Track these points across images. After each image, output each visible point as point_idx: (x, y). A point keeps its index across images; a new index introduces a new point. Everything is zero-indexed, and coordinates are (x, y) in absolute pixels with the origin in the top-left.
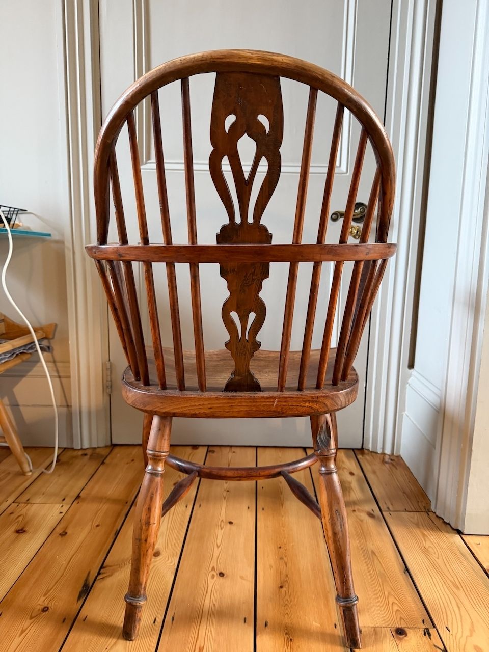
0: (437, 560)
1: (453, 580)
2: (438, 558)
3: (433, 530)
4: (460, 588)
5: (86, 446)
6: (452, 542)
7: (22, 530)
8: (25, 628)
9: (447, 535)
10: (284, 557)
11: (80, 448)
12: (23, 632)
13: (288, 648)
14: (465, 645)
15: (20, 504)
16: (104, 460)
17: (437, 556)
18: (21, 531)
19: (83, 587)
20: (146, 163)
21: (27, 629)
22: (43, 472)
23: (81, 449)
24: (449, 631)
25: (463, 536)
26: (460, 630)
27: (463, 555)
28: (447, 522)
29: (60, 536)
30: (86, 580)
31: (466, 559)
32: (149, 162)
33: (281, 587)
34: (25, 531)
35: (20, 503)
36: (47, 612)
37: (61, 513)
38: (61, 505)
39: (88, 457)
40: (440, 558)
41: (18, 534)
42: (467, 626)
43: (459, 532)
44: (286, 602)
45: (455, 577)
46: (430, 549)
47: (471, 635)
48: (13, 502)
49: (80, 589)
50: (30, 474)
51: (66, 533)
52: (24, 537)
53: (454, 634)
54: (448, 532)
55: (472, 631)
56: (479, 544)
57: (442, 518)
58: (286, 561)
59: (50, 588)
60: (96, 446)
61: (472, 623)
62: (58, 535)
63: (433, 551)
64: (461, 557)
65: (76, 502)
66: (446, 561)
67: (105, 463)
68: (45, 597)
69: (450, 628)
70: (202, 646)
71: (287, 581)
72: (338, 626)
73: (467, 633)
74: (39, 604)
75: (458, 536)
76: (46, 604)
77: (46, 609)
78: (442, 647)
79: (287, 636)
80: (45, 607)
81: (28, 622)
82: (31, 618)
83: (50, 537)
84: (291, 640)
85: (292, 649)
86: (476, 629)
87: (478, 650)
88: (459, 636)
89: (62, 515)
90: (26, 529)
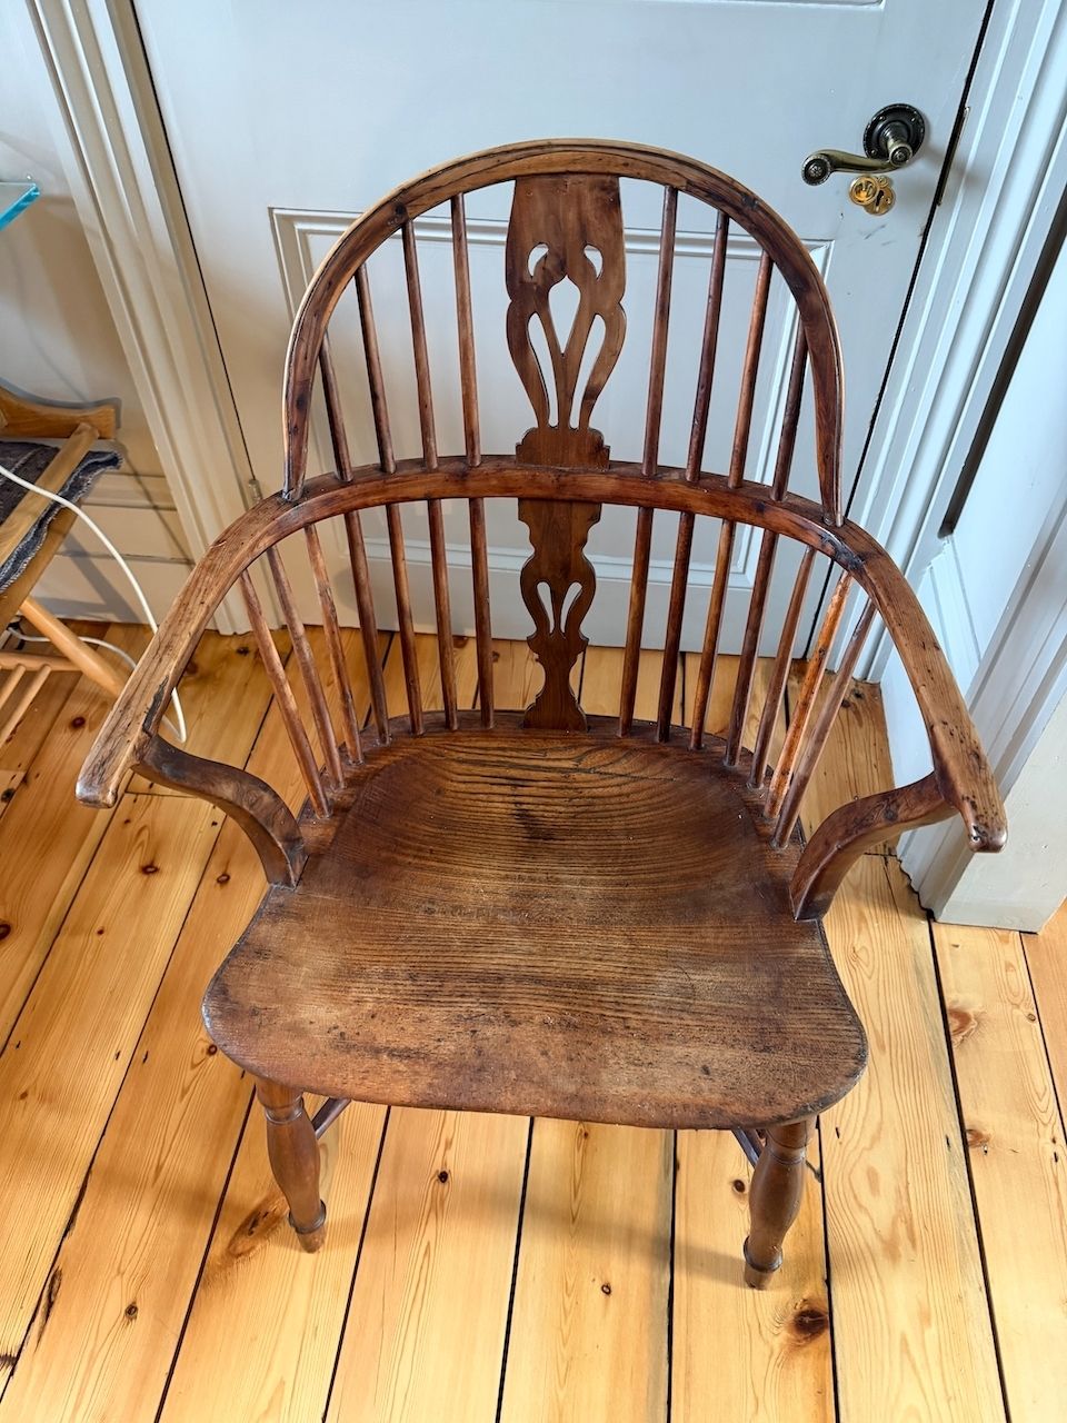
0: (866, 979)
1: (879, 1029)
2: (870, 978)
3: (882, 906)
4: (887, 1049)
5: (240, 627)
6: (909, 938)
7: (151, 866)
8: (186, 1086)
9: (905, 919)
11: (231, 633)
12: (184, 1092)
13: (579, 1149)
14: (854, 1165)
15: (139, 797)
17: (869, 970)
18: (149, 869)
21: (189, 1088)
23: (235, 634)
24: (838, 1135)
25: (933, 925)
26: (857, 1136)
27: (918, 972)
28: (916, 888)
29: (218, 885)
31: (920, 980)
34: (156, 870)
35: (137, 794)
36: (216, 1056)
37: (214, 824)
39: (251, 656)
40: (874, 977)
41: (145, 877)
42: (871, 1129)
43: (930, 916)
45: (885, 1028)
46: (862, 955)
47: (871, 1147)
48: (126, 791)
51: (229, 878)
52: (159, 882)
53: (844, 1144)
54: (909, 913)
55: (875, 1139)
56: (957, 946)
57: (908, 877)
61: (881, 1124)
62: (215, 882)
63: (866, 958)
64: (912, 976)
66: (881, 986)
69: (841, 1132)
70: (451, 1137)
73: (866, 1143)
74: (201, 1039)
75: (924, 926)
77: (213, 1049)
78: (817, 1166)
79: (581, 1127)
80: (212, 1046)
81: (190, 1074)
82: (194, 1066)
83: (202, 885)
84: (586, 1135)
85: (585, 1151)
86: (882, 1136)
87: (872, 1177)
88: (851, 1147)
89: (218, 828)
90: (158, 864)
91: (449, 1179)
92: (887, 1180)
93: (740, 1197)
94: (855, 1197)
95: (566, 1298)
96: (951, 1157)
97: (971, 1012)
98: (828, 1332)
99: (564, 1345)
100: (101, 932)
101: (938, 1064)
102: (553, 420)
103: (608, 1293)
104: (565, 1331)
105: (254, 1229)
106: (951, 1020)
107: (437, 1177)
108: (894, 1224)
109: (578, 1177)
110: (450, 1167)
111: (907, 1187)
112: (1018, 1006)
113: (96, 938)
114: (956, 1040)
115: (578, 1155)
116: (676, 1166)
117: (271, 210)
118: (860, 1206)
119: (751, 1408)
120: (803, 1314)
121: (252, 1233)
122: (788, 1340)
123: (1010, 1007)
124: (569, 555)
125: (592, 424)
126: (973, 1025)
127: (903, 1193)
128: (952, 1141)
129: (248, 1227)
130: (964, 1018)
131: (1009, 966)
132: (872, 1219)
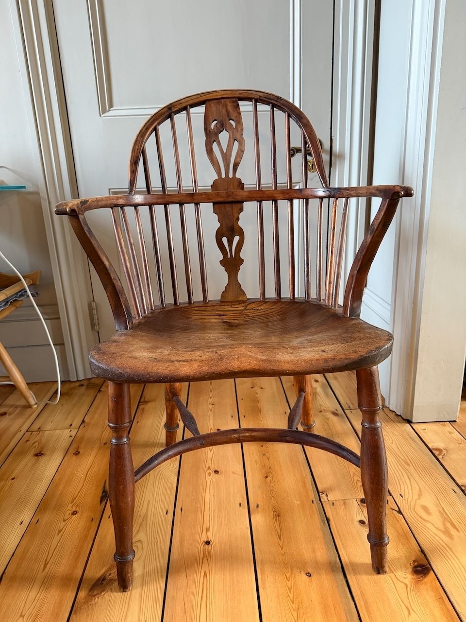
0: (391, 444)
1: (404, 459)
2: (392, 444)
3: (387, 422)
4: (410, 464)
5: (81, 377)
6: (403, 429)
7: (39, 453)
8: (60, 529)
9: (399, 424)
10: (267, 454)
11: (76, 380)
12: (60, 531)
13: (276, 522)
14: (415, 506)
15: (33, 433)
16: (100, 389)
17: (391, 441)
18: (39, 454)
19: (103, 493)
20: (109, 111)
21: (62, 529)
22: (47, 403)
23: (78, 380)
24: (402, 496)
25: (412, 425)
26: (411, 495)
27: (413, 439)
28: (399, 414)
29: (74, 455)
30: (104, 487)
31: (415, 441)
32: (112, 109)
33: (267, 477)
34: (42, 454)
36: (77, 515)
37: (71, 436)
38: (70, 430)
39: (85, 387)
40: (394, 443)
41: (37, 457)
42: (416, 492)
43: (409, 422)
44: (272, 488)
45: (406, 457)
46: (386, 437)
47: (419, 498)
48: (27, 432)
49: (101, 495)
50: (36, 406)
51: (79, 452)
52: (43, 459)
53: (406, 499)
54: (399, 422)
55: (420, 495)
56: (425, 429)
57: (394, 412)
58: (268, 456)
59: (75, 496)
60: (91, 377)
61: (420, 489)
62: (72, 454)
63: (388, 438)
64: (411, 441)
65: (82, 425)
66: (398, 446)
67: (101, 391)
68: (73, 504)
69: (403, 495)
70: (208, 527)
71: (270, 472)
72: (315, 502)
73: (416, 497)
75: (408, 425)
76: (74, 509)
77: (75, 513)
78: (397, 509)
79: (275, 513)
80: (74, 511)
81: (63, 524)
82: (64, 521)
83: (66, 457)
84: (278, 515)
85: (280, 522)
86: (423, 493)
87: (425, 509)
88: (410, 499)
89: (72, 438)
90: (43, 452)
91: (211, 543)
92: (432, 508)
93: (364, 526)
94: (420, 517)
95: (287, 582)
96: (458, 496)
97: (441, 448)
98: (432, 572)
99: (293, 603)
100: (13, 479)
101: (436, 466)
102: (223, 176)
103: (310, 576)
104: (291, 596)
105: (103, 582)
106: (434, 452)
107: (204, 544)
108: (444, 524)
109: (279, 532)
110: (210, 538)
111: (443, 510)
112: (461, 444)
113: (10, 481)
114: (440, 457)
115: (277, 524)
116: (328, 520)
117: (110, 189)
118: (425, 520)
119: (406, 613)
120: (415, 567)
121: (103, 584)
122: (413, 579)
123: (458, 444)
124: (234, 224)
125: (237, 176)
126: (444, 452)
127: (443, 513)
128: (455, 490)
129: (100, 582)
130: (440, 451)
131: (450, 433)
132: (432, 524)
